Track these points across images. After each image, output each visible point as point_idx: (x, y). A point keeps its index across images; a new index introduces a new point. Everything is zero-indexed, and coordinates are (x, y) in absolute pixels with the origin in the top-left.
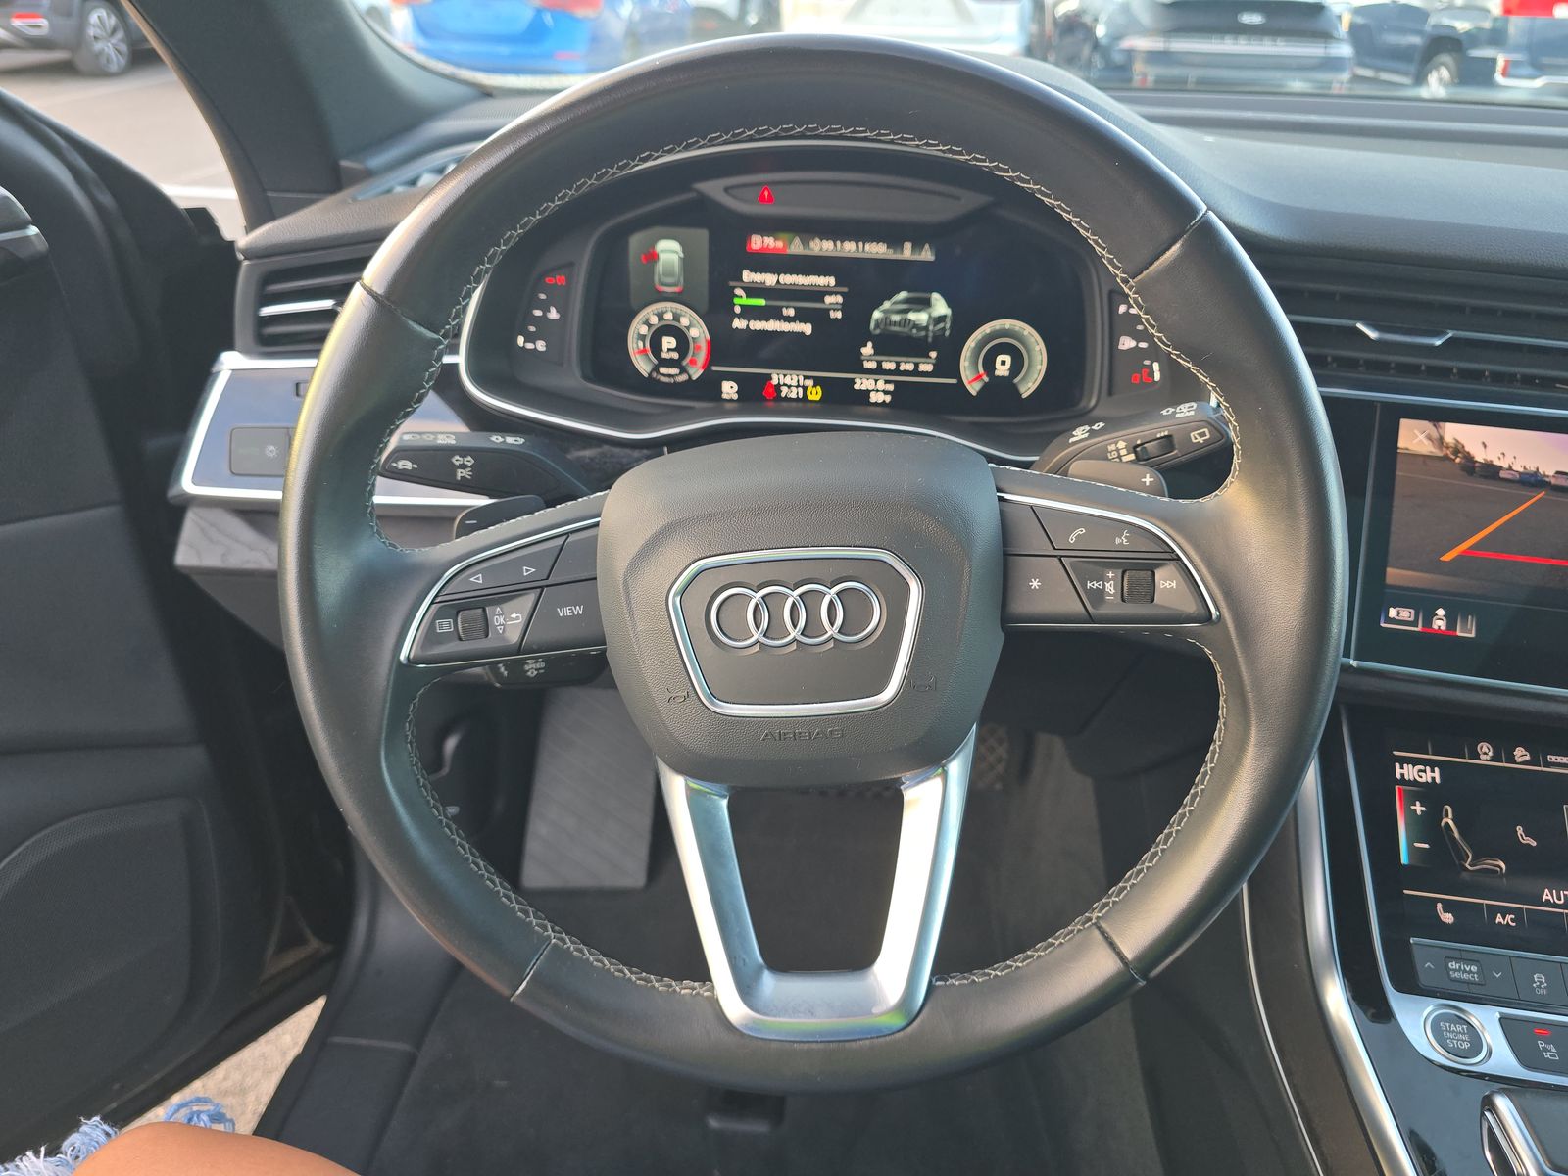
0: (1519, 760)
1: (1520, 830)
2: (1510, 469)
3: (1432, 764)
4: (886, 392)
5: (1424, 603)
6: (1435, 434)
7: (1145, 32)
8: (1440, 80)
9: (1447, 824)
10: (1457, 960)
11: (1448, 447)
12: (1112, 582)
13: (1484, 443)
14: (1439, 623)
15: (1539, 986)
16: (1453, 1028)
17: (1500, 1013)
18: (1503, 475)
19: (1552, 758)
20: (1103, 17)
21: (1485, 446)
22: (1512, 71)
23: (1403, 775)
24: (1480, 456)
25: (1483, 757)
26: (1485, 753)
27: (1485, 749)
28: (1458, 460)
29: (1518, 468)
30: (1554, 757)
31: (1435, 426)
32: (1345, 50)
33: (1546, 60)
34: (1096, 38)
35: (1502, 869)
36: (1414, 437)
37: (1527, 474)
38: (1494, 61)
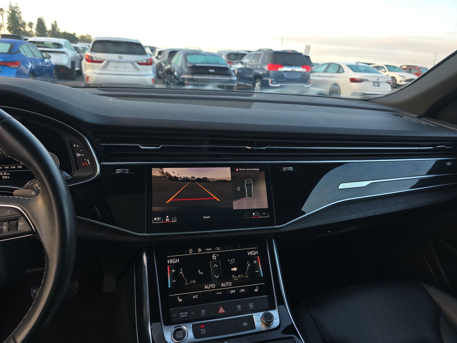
0: (199, 252)
1: (199, 271)
2: (180, 177)
3: (177, 258)
4: (7, 176)
5: (162, 215)
6: (161, 171)
7: (187, 74)
8: (258, 85)
9: (181, 273)
10: (182, 312)
11: (165, 174)
12: (5, 226)
13: (174, 172)
14: (167, 220)
15: (203, 313)
16: (179, 332)
17: (192, 324)
18: (179, 179)
19: (207, 250)
20: (176, 70)
21: (174, 173)
22: (273, 83)
23: (169, 262)
24: (173, 175)
25: (190, 253)
26: (191, 252)
27: (191, 251)
28: (168, 177)
29: (182, 177)
30: (207, 249)
31: (161, 169)
32: (235, 78)
33: (279, 80)
34: (175, 75)
35: (194, 282)
36: (156, 172)
37: (185, 178)
38: (268, 81)
